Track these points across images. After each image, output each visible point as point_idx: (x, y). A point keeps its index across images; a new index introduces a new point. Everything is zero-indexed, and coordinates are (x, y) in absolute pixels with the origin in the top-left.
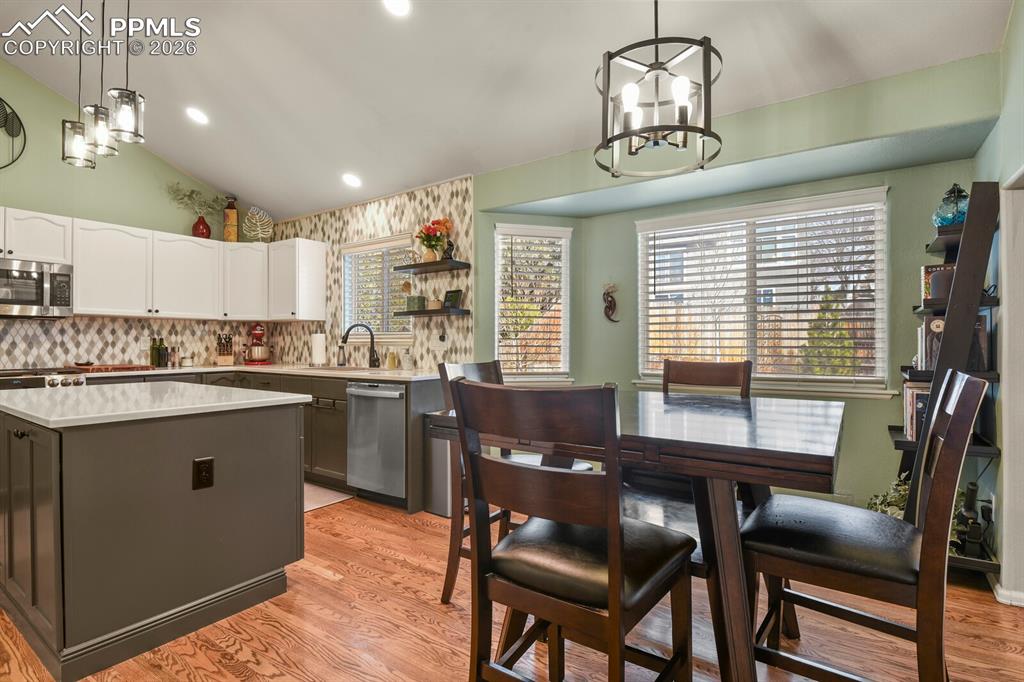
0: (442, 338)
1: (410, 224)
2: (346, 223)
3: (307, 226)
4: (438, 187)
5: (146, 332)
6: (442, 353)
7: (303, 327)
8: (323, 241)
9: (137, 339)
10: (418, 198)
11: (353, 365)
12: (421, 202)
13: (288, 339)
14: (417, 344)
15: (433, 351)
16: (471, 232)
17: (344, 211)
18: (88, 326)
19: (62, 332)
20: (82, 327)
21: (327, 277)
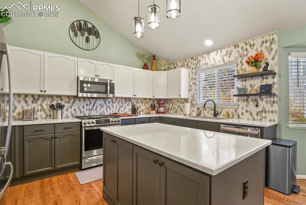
0: (257, 106)
1: (235, 58)
2: (199, 61)
3: (180, 64)
4: (253, 40)
5: (130, 103)
6: (256, 112)
7: (178, 101)
8: (187, 68)
9: (128, 105)
10: (241, 46)
11: (203, 116)
12: (242, 48)
13: (171, 105)
14: (240, 108)
15: (249, 112)
16: (276, 58)
17: (198, 57)
18: (116, 101)
19: (109, 103)
20: (114, 101)
21: (189, 82)
